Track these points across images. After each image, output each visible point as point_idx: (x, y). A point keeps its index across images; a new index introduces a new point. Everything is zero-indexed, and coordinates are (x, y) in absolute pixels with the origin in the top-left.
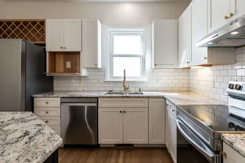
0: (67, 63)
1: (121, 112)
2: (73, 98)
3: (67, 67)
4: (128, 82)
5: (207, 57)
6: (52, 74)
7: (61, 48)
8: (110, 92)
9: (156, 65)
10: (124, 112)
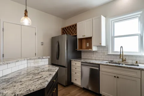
0: (87, 43)
1: (115, 77)
2: (86, 63)
3: (87, 46)
4: (125, 55)
6: (81, 50)
7: (83, 36)
8: (111, 62)
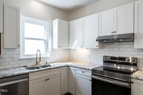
1: (46, 80)
5: (98, 45)
9: (59, 47)
10: (48, 79)
